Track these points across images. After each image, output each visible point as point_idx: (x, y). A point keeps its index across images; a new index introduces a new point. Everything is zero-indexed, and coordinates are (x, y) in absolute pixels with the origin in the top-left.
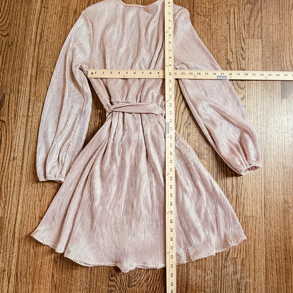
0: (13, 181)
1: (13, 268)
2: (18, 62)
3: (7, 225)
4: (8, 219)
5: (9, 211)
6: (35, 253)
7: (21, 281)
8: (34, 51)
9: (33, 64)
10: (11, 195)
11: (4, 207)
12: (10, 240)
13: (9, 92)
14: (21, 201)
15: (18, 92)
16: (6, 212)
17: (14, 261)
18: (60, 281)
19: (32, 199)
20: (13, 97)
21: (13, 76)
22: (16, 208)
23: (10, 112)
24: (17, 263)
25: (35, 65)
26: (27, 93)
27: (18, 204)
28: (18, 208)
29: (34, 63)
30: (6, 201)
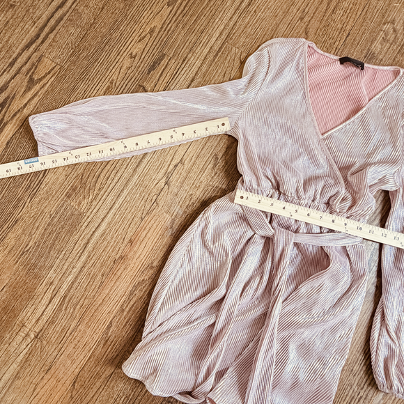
0: (119, 175)
1: (65, 287)
2: (203, 20)
3: (83, 227)
4: (89, 220)
5: (95, 211)
6: (102, 283)
7: (66, 309)
8: (231, 18)
9: (221, 34)
10: (108, 191)
11: (92, 202)
12: (78, 247)
13: (171, 55)
14: (117, 206)
15: (184, 60)
16: (91, 210)
17: (70, 278)
18: (115, 337)
19: (133, 210)
20: (173, 64)
21: (186, 37)
22: (105, 212)
23: (160, 82)
24: (73, 283)
25: (223, 37)
26: (195, 69)
27: (111, 208)
28: (108, 213)
29: (224, 34)
30: (97, 195)
